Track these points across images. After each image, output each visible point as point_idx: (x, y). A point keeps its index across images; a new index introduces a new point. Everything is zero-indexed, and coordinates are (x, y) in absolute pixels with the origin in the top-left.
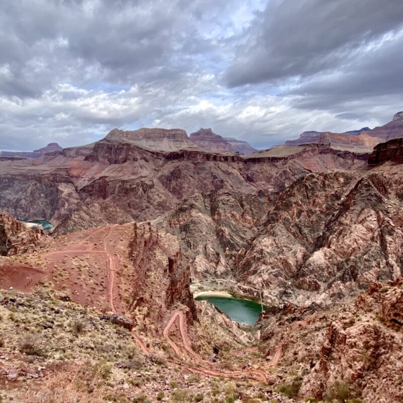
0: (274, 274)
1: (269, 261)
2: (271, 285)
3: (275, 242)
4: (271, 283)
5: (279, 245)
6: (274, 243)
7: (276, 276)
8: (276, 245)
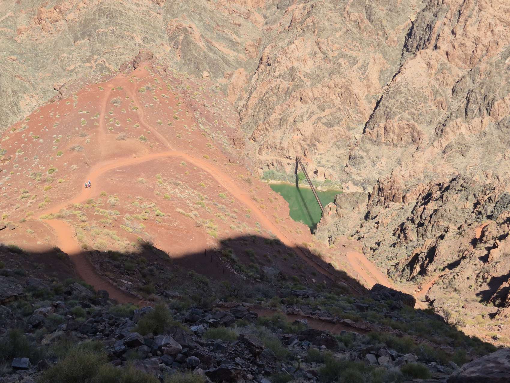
0: (324, 120)
1: (311, 95)
2: (319, 146)
3: (320, 48)
4: (319, 141)
5: (330, 54)
6: (317, 49)
7: (329, 124)
8: (321, 55)
